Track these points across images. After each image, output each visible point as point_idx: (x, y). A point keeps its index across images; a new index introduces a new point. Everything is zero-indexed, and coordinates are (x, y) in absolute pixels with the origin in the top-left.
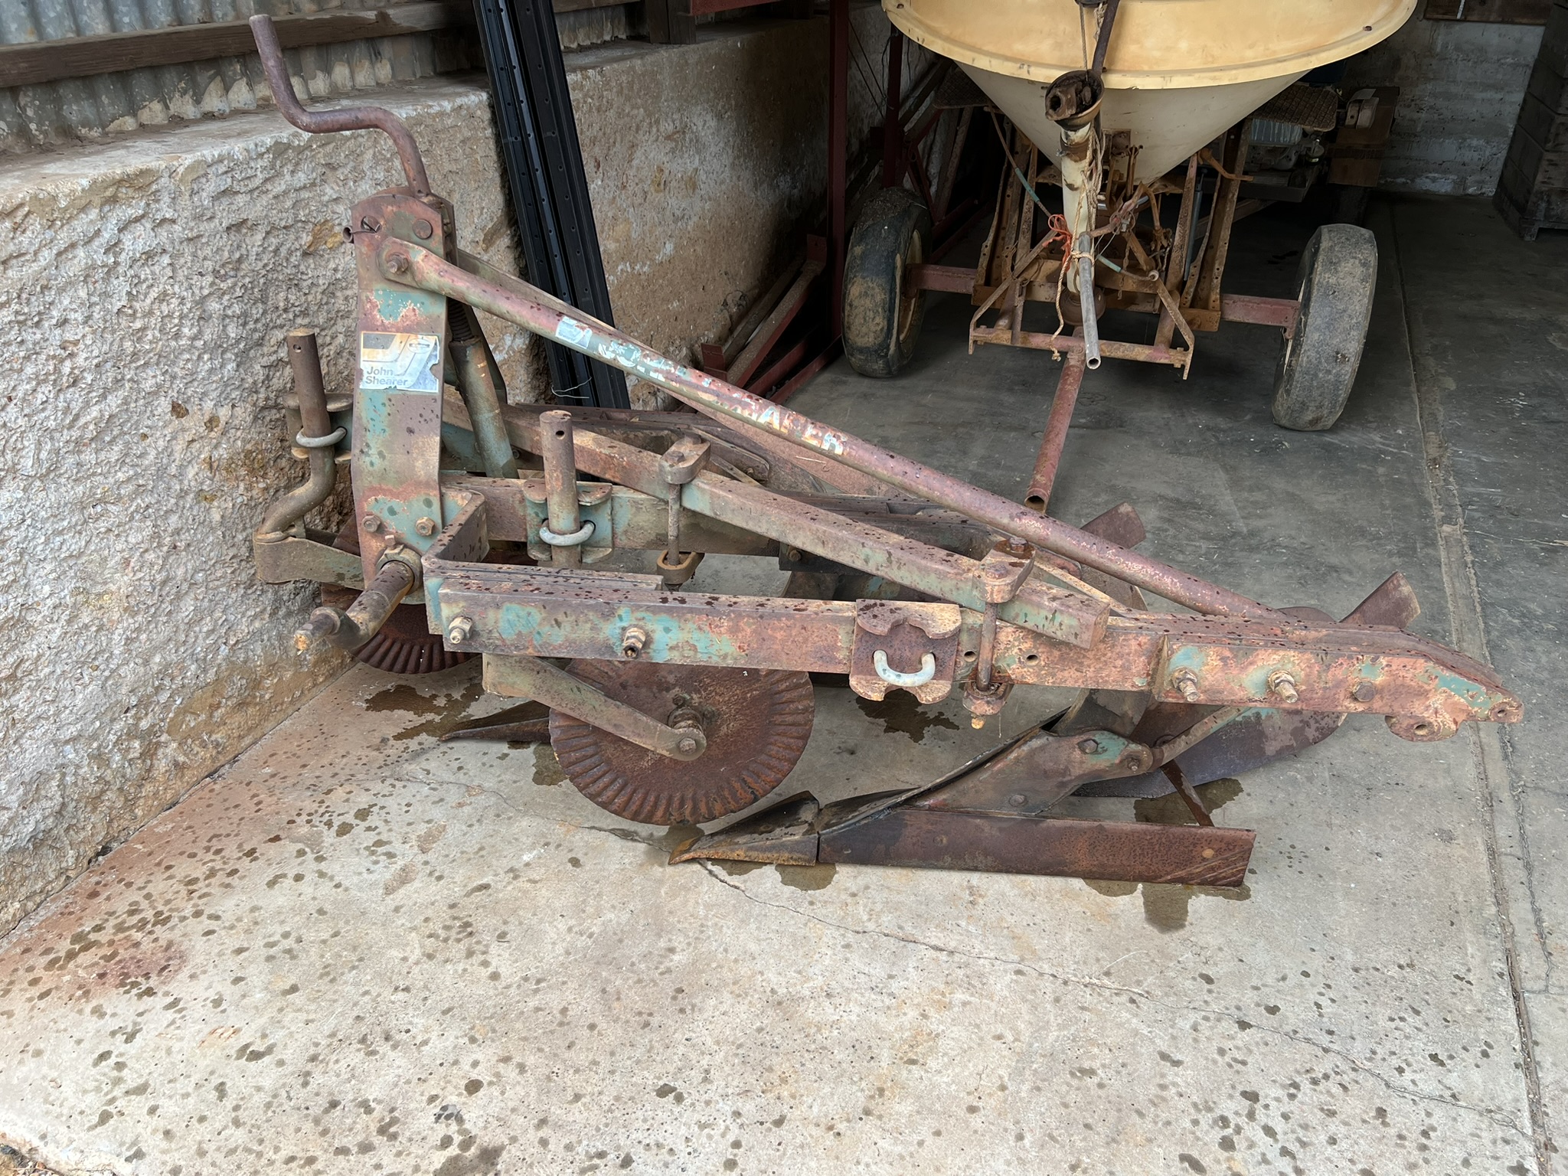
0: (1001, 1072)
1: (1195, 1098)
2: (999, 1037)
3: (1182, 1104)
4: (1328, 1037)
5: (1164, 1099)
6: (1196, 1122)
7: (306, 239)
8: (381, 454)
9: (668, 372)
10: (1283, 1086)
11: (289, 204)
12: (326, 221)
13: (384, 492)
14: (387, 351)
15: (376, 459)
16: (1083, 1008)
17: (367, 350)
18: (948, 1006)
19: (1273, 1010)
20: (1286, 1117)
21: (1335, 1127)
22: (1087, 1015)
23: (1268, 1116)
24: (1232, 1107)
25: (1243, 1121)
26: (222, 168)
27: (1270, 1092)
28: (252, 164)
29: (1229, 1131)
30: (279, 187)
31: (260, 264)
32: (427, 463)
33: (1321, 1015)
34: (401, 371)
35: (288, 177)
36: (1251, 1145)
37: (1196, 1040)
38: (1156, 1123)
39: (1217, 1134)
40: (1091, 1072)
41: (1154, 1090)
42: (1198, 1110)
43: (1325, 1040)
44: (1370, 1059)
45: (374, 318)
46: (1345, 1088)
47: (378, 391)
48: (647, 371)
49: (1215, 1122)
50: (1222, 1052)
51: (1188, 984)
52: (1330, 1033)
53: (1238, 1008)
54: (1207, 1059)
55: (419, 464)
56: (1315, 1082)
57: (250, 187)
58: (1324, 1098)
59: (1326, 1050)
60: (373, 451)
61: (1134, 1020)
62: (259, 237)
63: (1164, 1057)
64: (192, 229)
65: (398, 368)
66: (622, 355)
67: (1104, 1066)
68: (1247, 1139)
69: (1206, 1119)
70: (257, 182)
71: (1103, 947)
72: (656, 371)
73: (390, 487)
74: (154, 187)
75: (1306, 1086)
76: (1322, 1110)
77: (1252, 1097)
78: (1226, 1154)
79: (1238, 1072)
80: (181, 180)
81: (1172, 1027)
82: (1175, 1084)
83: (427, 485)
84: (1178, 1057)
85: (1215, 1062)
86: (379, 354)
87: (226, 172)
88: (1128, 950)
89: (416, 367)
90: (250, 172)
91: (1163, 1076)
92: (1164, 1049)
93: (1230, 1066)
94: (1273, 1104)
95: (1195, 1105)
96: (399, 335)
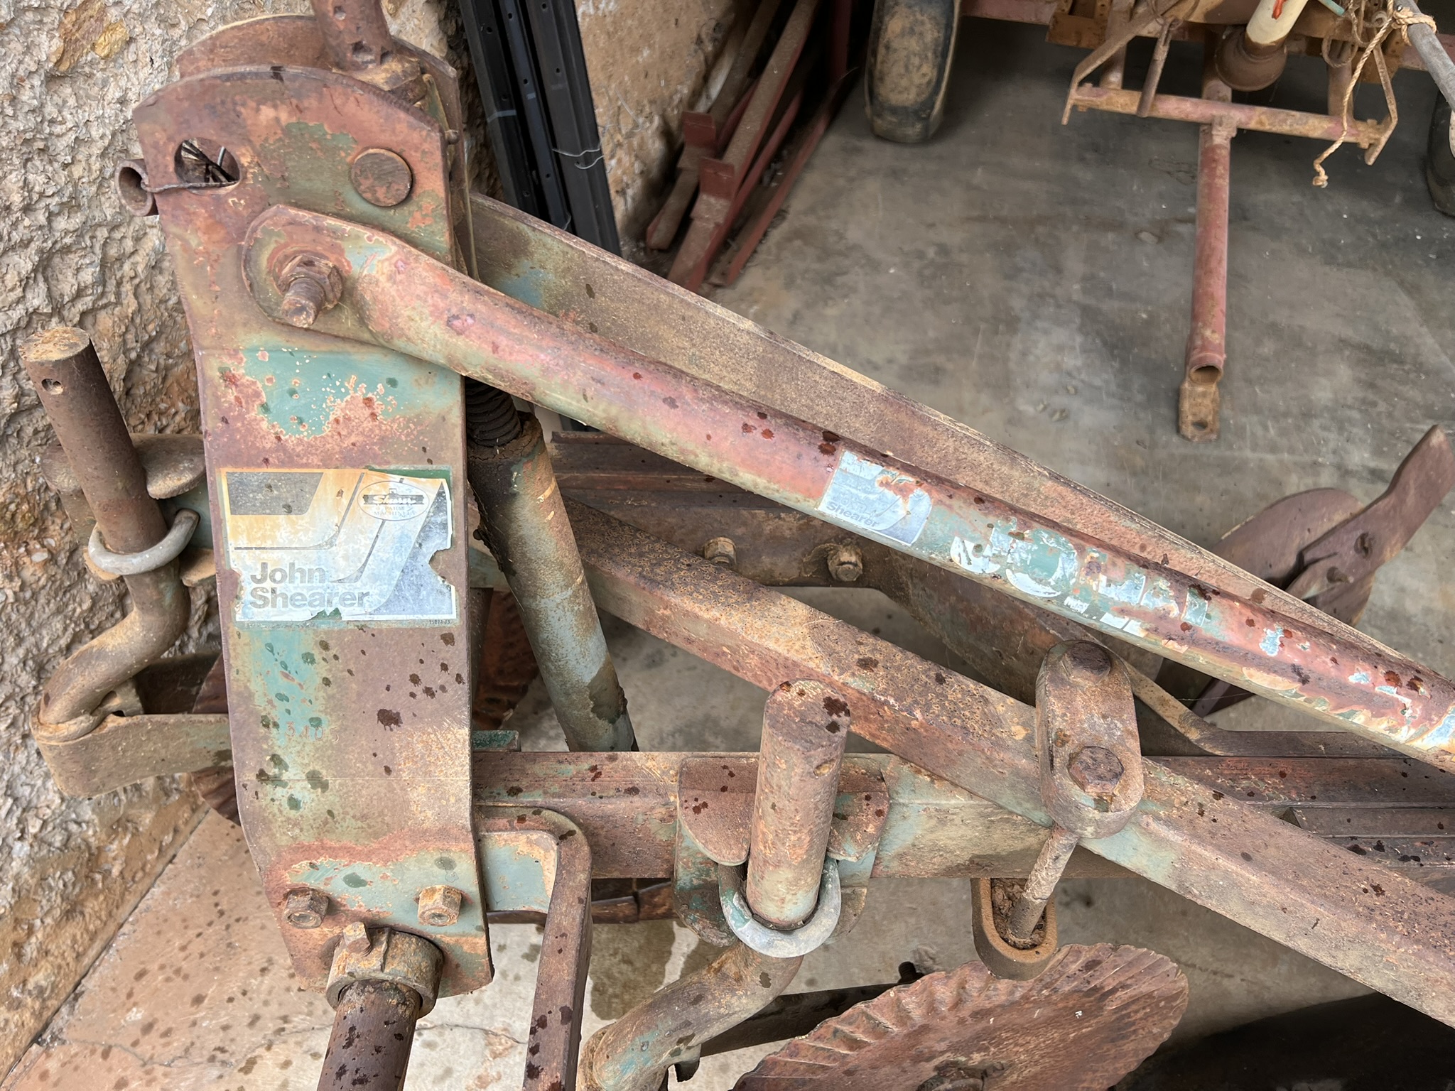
7: (48, 47)
8: (315, 780)
9: (1163, 616)
13: (333, 852)
14: (303, 520)
15: (302, 790)
17: (243, 521)
32: (439, 792)
34: (352, 570)
45: (250, 429)
47: (288, 625)
48: (1095, 611)
55: (418, 794)
60: (294, 774)
65: (341, 561)
66: (1025, 567)
72: (1123, 611)
73: (346, 841)
83: (443, 833)
86: (282, 528)
89: (390, 557)
96: (330, 473)
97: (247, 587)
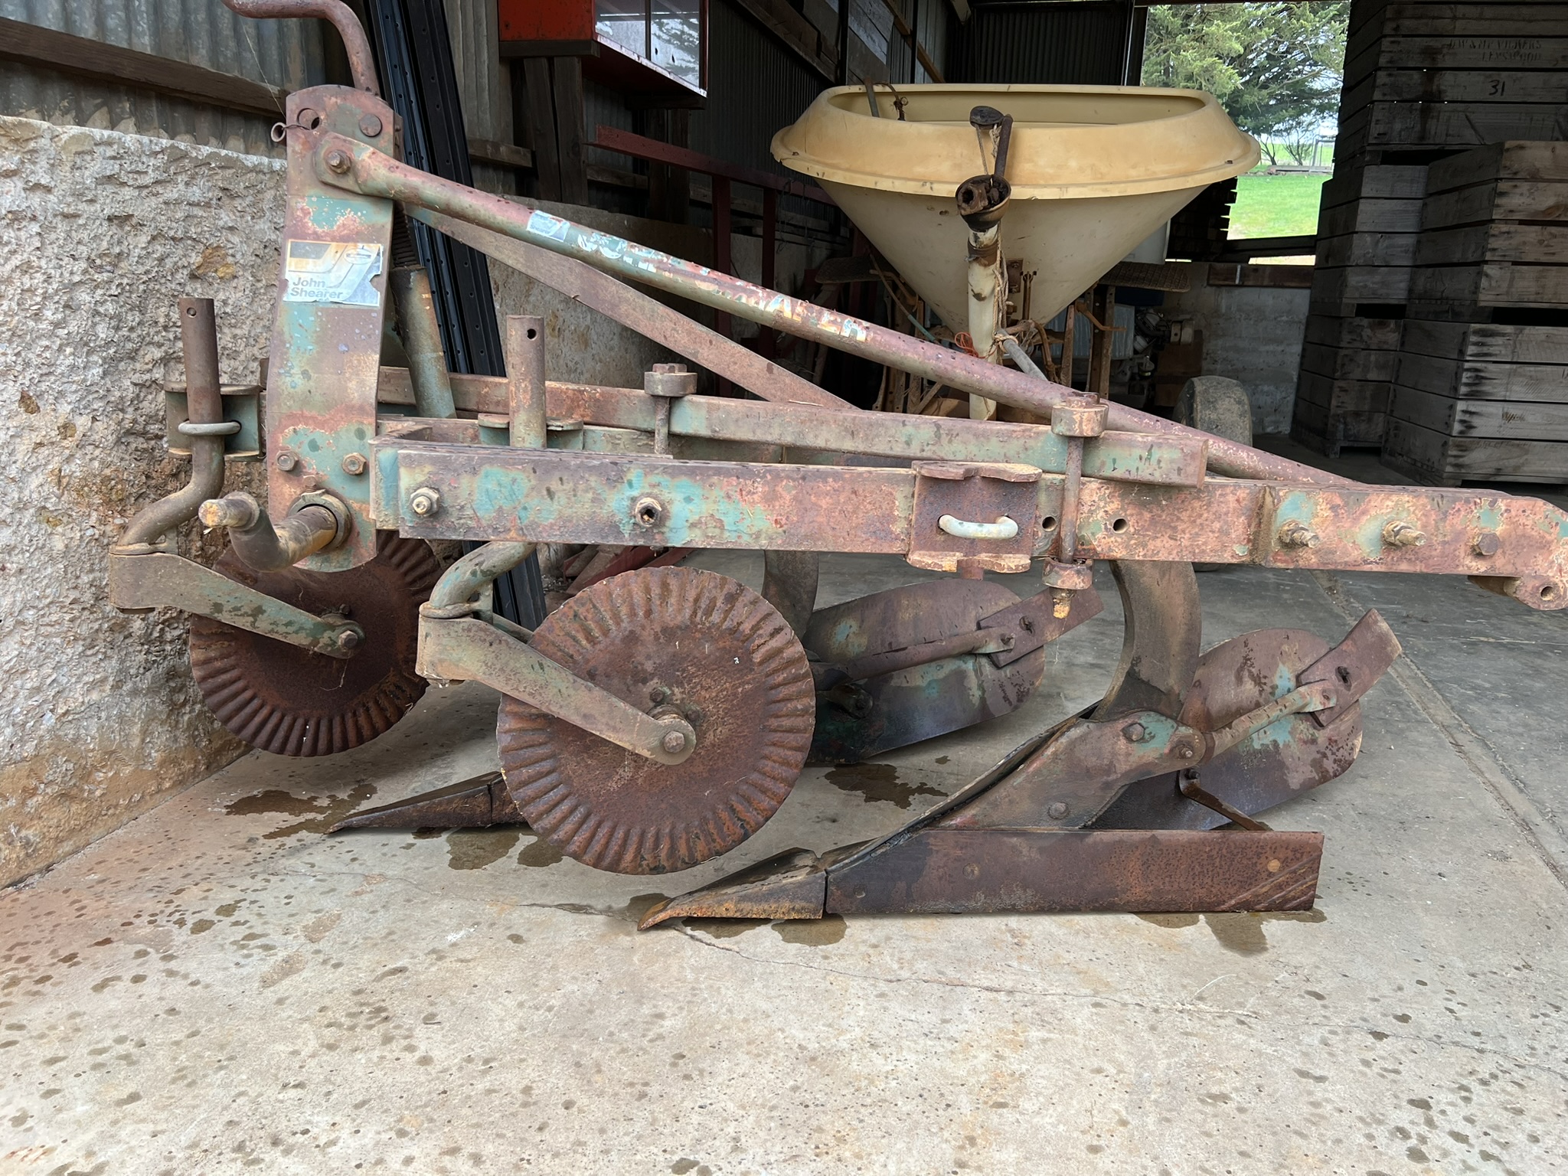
0: (1116, 1106)
1: (1357, 1112)
2: (1099, 1071)
3: (1345, 1119)
4: (1477, 1039)
5: (1322, 1117)
6: (1370, 1137)
7: (195, 259)
8: (305, 373)
9: (661, 262)
10: (1452, 1091)
11: (179, 215)
12: (218, 247)
13: (306, 420)
14: (319, 262)
15: (298, 379)
16: (1187, 1034)
17: (294, 260)
18: (1024, 1045)
19: (1404, 1018)
20: (1470, 1120)
21: (1528, 1124)
22: (1194, 1040)
23: (1449, 1122)
24: (1406, 1117)
25: (1424, 1129)
26: (110, 152)
27: (1442, 1098)
28: (144, 159)
29: (1413, 1142)
30: (171, 193)
31: (141, 269)
32: (362, 383)
33: (1457, 1018)
34: (336, 283)
35: (181, 186)
36: (1445, 1154)
37: (1331, 1054)
38: (1324, 1142)
39: (1400, 1147)
40: (1224, 1098)
41: (1307, 1110)
42: (1368, 1124)
43: (1475, 1042)
44: (1532, 1055)
45: (304, 226)
46: (1520, 1085)
47: (306, 303)
48: (635, 262)
49: (1392, 1134)
50: (1366, 1063)
51: (1296, 1001)
52: (1478, 1034)
53: (1365, 1020)
54: (1352, 1071)
55: (352, 385)
56: (1484, 1083)
57: (140, 182)
58: (1503, 1097)
59: (1481, 1051)
60: (296, 370)
61: (1252, 1041)
62: (143, 239)
63: (1303, 1074)
64: (69, 205)
65: (332, 279)
66: (606, 245)
67: (1236, 1090)
68: (1437, 1148)
69: (1381, 1134)
70: (147, 180)
71: (1184, 974)
72: (646, 260)
73: (314, 413)
74: (32, 145)
75: (1476, 1087)
76: (1506, 1109)
77: (1423, 1104)
78: (1420, 1166)
79: (1395, 1081)
80: (63, 148)
81: (1299, 1043)
82: (1328, 1100)
83: (361, 410)
84: (1318, 1073)
85: (1364, 1074)
86: (310, 264)
87: (114, 158)
88: (1216, 976)
89: (355, 279)
90: (141, 167)
91: (1310, 1093)
92: (1299, 1065)
93: (1383, 1076)
94: (1449, 1109)
95: (1361, 1119)
96: (334, 244)
97: (291, 286)
